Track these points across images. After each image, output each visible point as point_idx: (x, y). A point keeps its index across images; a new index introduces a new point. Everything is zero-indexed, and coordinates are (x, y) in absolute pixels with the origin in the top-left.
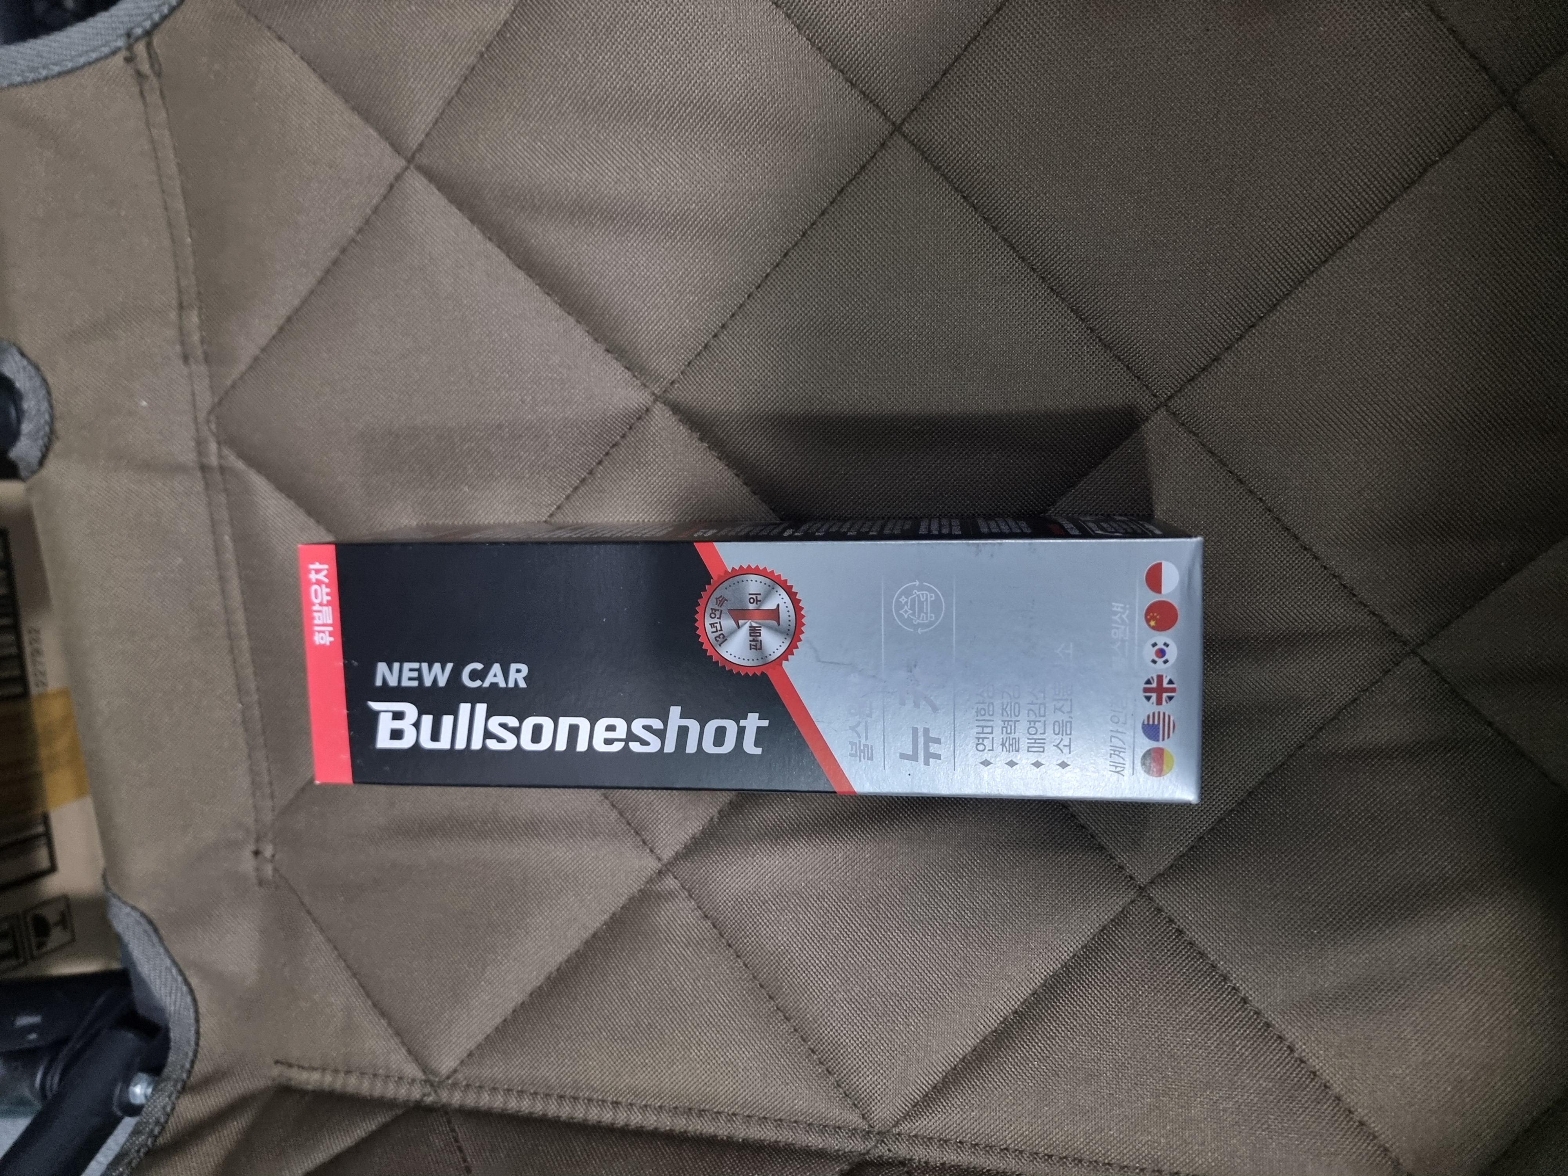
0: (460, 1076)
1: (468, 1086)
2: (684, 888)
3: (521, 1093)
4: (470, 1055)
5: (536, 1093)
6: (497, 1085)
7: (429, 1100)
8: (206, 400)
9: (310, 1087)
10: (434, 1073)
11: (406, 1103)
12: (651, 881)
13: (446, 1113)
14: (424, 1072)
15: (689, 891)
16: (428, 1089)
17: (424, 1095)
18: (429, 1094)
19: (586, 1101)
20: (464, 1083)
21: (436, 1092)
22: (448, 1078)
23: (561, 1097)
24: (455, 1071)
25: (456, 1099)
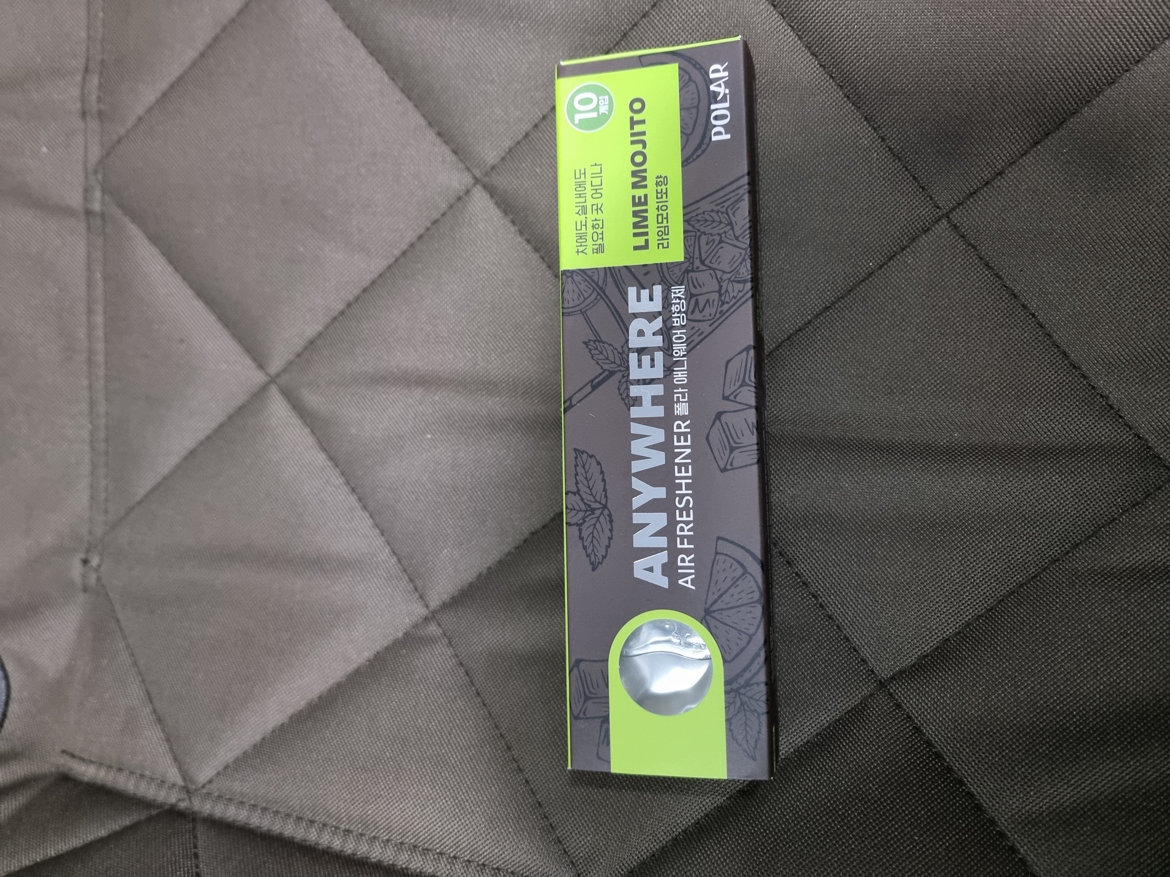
0: (213, 787)
1: (220, 797)
2: (445, 635)
3: (265, 809)
4: (226, 767)
5: (277, 812)
6: (245, 800)
7: (183, 805)
8: (95, 152)
9: (86, 779)
10: (192, 781)
11: (160, 806)
12: (416, 626)
13: (194, 820)
14: (184, 779)
15: (449, 639)
16: (184, 796)
17: (179, 800)
18: (183, 800)
19: (321, 826)
20: (216, 794)
21: (190, 799)
22: (203, 786)
23: (299, 819)
24: (210, 782)
25: (206, 808)
